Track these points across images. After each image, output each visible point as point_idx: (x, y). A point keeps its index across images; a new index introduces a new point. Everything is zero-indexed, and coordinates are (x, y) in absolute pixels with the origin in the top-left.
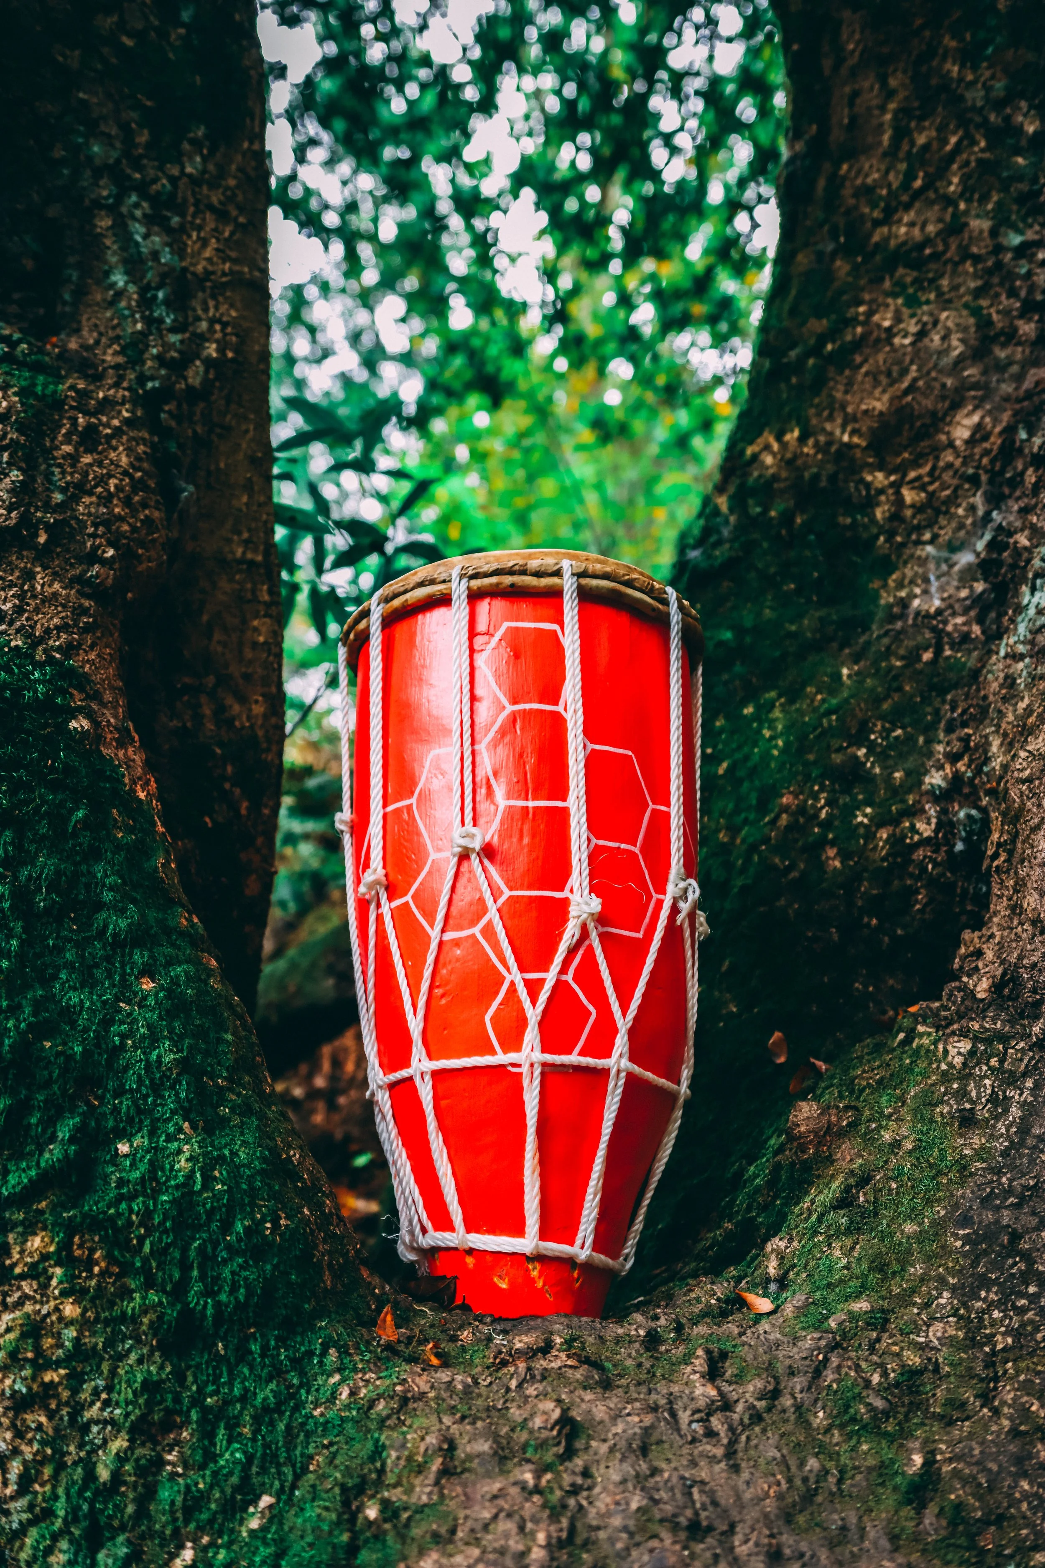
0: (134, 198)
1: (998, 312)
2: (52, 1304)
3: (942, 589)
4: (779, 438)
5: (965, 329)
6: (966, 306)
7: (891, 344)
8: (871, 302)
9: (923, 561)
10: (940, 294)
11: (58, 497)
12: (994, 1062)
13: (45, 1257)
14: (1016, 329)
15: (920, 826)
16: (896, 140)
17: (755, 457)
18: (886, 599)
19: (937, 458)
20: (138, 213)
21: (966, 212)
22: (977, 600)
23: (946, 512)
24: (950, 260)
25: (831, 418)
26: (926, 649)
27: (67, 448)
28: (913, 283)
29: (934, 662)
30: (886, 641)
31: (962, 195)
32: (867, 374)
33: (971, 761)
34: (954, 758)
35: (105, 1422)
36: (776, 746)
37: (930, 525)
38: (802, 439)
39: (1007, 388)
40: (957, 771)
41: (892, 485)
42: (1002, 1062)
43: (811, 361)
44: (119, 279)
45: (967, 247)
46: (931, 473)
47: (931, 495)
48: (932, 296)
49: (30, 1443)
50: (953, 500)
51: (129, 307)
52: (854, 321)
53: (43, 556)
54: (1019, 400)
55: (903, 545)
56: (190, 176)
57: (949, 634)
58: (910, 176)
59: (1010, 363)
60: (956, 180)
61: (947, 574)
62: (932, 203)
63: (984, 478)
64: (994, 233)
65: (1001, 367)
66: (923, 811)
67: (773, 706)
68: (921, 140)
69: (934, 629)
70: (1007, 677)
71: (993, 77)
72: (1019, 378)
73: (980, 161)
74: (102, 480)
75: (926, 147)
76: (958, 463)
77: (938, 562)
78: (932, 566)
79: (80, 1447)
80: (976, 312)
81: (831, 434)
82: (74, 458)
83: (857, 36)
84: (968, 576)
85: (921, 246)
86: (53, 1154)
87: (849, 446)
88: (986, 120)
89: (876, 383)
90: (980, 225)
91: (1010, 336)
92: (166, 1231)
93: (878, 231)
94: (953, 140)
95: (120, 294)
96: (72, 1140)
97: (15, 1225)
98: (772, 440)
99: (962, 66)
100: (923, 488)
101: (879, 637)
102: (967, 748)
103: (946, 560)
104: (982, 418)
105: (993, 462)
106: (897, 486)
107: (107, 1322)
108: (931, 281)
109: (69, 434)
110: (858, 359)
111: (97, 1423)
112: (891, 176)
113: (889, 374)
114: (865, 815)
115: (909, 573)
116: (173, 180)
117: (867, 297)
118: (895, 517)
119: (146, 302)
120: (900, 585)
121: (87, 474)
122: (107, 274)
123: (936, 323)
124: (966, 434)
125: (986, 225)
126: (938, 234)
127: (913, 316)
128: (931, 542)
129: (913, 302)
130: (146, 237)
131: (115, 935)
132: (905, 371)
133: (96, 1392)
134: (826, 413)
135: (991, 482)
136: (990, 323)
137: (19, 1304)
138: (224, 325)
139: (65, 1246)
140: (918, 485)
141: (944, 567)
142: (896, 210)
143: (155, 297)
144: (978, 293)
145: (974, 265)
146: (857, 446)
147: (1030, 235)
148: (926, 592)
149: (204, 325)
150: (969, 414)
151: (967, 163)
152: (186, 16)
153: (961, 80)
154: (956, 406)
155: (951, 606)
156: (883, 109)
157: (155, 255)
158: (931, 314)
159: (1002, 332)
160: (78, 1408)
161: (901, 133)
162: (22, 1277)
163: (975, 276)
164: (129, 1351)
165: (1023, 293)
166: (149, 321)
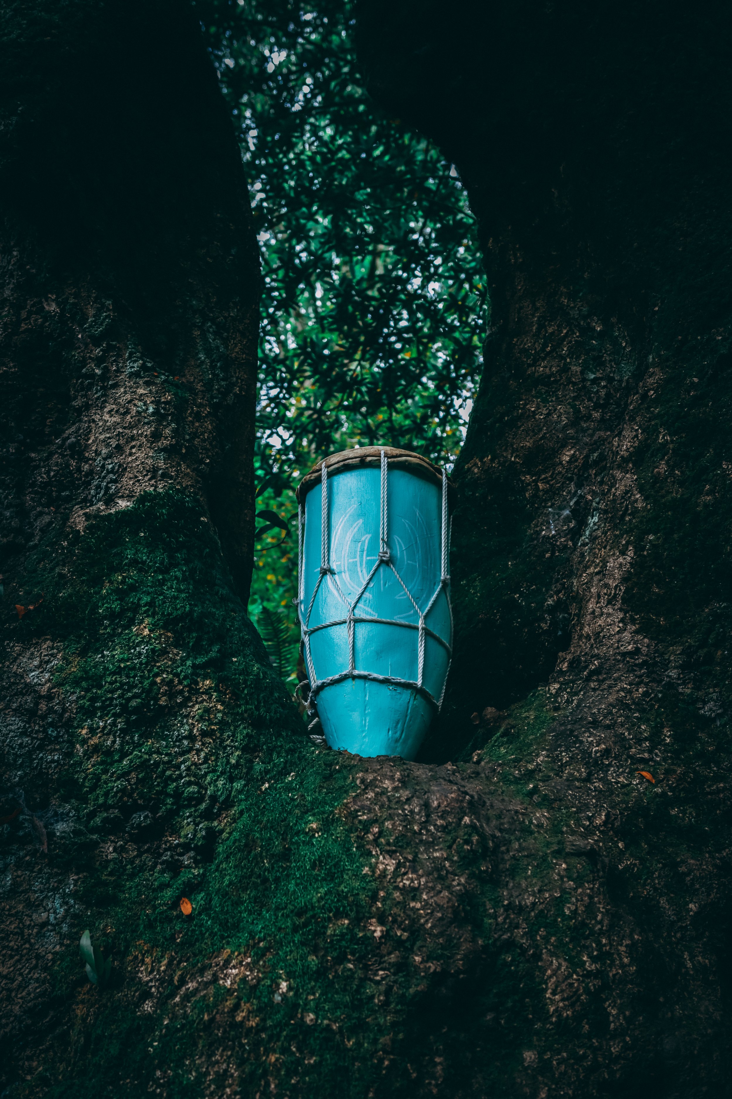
0: (209, 324)
1: (583, 407)
2: (213, 704)
3: (555, 527)
4: (481, 460)
5: (568, 413)
6: (569, 404)
7: (535, 418)
8: (525, 400)
9: (547, 515)
10: (558, 398)
11: (187, 437)
12: (568, 690)
13: (210, 688)
14: (591, 415)
15: (543, 625)
16: (539, 330)
17: (469, 469)
18: (530, 532)
19: (554, 469)
20: (211, 330)
21: (570, 363)
22: (570, 530)
23: (558, 494)
24: (563, 383)
25: (506, 450)
26: (547, 552)
27: (190, 419)
28: (545, 393)
29: (550, 558)
30: (529, 549)
31: (568, 356)
32: (523, 431)
33: (565, 593)
34: (557, 593)
35: (232, 747)
36: (477, 596)
37: (551, 499)
38: (492, 460)
39: (587, 440)
40: (559, 598)
41: (534, 481)
42: (571, 690)
43: (497, 425)
44: (202, 357)
45: (570, 378)
46: (551, 476)
47: (551, 486)
48: (554, 399)
49: (207, 748)
50: (561, 488)
51: (206, 368)
52: (518, 407)
53: (184, 458)
54: (591, 445)
55: (538, 508)
56: (232, 317)
57: (558, 546)
58: (545, 345)
59: (588, 429)
60: (565, 349)
61: (558, 520)
62: (555, 358)
63: (575, 478)
64: (582, 373)
65: (584, 431)
66: (545, 618)
67: (475, 580)
68: (550, 330)
69: (551, 544)
70: (581, 554)
71: (582, 306)
72: (592, 436)
73: (576, 341)
74: (203, 433)
75: (552, 334)
76: (564, 472)
77: (554, 514)
78: (551, 517)
79: (224, 753)
80: (573, 407)
81: (506, 457)
82: (192, 422)
83: (522, 283)
84: (567, 520)
85: (549, 377)
86: (213, 654)
87: (514, 463)
88: (579, 323)
89: (528, 434)
90: (576, 369)
91: (588, 417)
92: (252, 688)
93: (530, 369)
94: (565, 331)
95: (203, 362)
96: (218, 652)
97: (200, 675)
98: (477, 461)
99: (569, 300)
100: (548, 482)
101: (526, 548)
102: (564, 587)
103: (557, 514)
104: (575, 452)
105: (579, 471)
106: (536, 482)
107: (232, 714)
108: (553, 392)
109: (191, 413)
110: (519, 424)
111: (229, 746)
112: (536, 346)
113: (533, 431)
114: (517, 622)
115: (540, 520)
116: (225, 318)
117: (524, 398)
118: (535, 496)
119: (213, 367)
120: (536, 526)
121: (197, 430)
122: (197, 354)
123: (555, 410)
124: (568, 459)
125: (579, 369)
126: (557, 372)
127: (544, 407)
128: (551, 507)
129: (545, 401)
130: (214, 340)
131: (222, 595)
132: (541, 430)
133: (229, 737)
134: (503, 448)
135: (578, 479)
136: (579, 411)
137: (202, 702)
138: (242, 380)
139: (217, 685)
140: (546, 481)
141: (557, 517)
142: (538, 360)
143: (216, 365)
144: (575, 399)
145: (573, 387)
146: (518, 463)
147: (598, 375)
148: (548, 528)
149: (235, 379)
150: (569, 450)
151: (571, 342)
152: (233, 252)
153: (568, 306)
154: (564, 446)
155: (559, 534)
156: (533, 315)
157: (218, 348)
158: (553, 406)
159: (585, 416)
160: (223, 741)
161: (541, 326)
162: (203, 693)
163: (574, 391)
164: (240, 725)
165: (595, 400)
166: (214, 374)
